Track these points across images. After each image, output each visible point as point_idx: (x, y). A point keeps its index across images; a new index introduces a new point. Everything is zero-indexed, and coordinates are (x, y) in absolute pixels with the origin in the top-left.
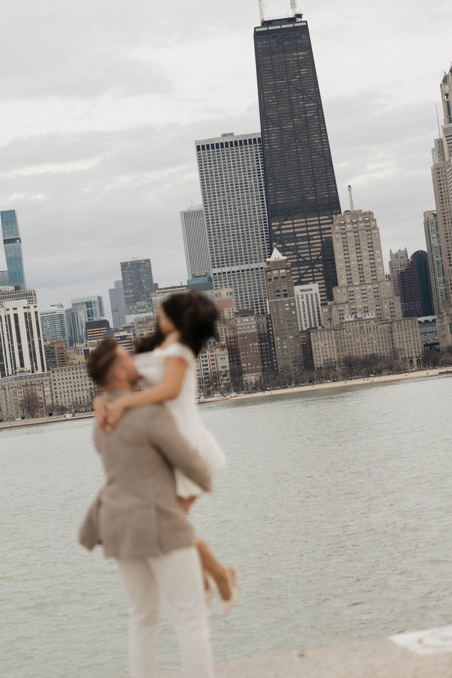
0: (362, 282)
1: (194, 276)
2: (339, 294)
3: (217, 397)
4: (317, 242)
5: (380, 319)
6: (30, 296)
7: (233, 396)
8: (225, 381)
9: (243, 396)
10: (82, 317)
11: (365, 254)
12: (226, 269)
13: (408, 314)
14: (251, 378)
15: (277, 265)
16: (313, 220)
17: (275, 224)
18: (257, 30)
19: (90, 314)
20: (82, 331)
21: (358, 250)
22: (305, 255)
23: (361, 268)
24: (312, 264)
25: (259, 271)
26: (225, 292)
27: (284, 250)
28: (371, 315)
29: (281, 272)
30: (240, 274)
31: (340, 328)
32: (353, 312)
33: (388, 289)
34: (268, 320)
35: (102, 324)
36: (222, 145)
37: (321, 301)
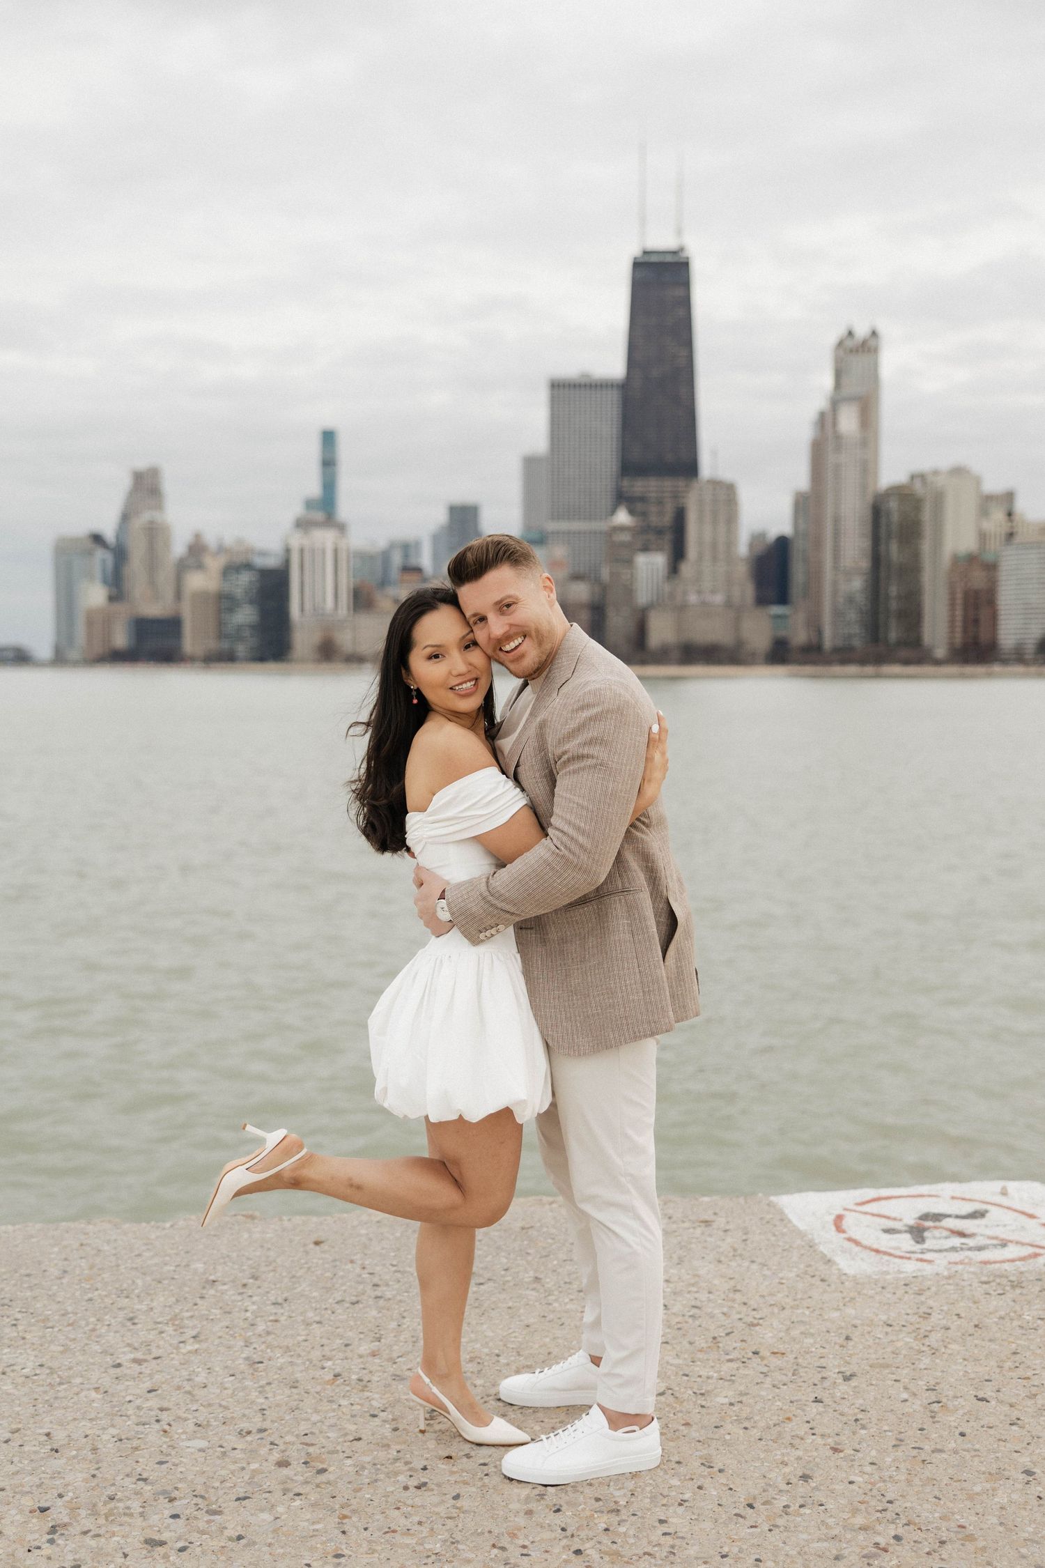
0: (715, 559)
1: (528, 528)
2: (686, 569)
4: (670, 508)
5: (729, 604)
6: (342, 528)
10: (397, 559)
11: (722, 528)
12: (564, 526)
13: (762, 601)
15: (622, 529)
16: (668, 484)
17: (626, 483)
18: (638, 260)
19: (406, 556)
20: (395, 573)
21: (715, 521)
22: (654, 520)
23: (714, 546)
24: (659, 532)
25: (601, 533)
26: (559, 551)
27: (632, 512)
28: (719, 599)
29: (625, 537)
30: (579, 533)
31: (682, 608)
32: (699, 592)
33: (742, 571)
34: (604, 589)
35: (418, 570)
36: (580, 386)
37: (666, 575)
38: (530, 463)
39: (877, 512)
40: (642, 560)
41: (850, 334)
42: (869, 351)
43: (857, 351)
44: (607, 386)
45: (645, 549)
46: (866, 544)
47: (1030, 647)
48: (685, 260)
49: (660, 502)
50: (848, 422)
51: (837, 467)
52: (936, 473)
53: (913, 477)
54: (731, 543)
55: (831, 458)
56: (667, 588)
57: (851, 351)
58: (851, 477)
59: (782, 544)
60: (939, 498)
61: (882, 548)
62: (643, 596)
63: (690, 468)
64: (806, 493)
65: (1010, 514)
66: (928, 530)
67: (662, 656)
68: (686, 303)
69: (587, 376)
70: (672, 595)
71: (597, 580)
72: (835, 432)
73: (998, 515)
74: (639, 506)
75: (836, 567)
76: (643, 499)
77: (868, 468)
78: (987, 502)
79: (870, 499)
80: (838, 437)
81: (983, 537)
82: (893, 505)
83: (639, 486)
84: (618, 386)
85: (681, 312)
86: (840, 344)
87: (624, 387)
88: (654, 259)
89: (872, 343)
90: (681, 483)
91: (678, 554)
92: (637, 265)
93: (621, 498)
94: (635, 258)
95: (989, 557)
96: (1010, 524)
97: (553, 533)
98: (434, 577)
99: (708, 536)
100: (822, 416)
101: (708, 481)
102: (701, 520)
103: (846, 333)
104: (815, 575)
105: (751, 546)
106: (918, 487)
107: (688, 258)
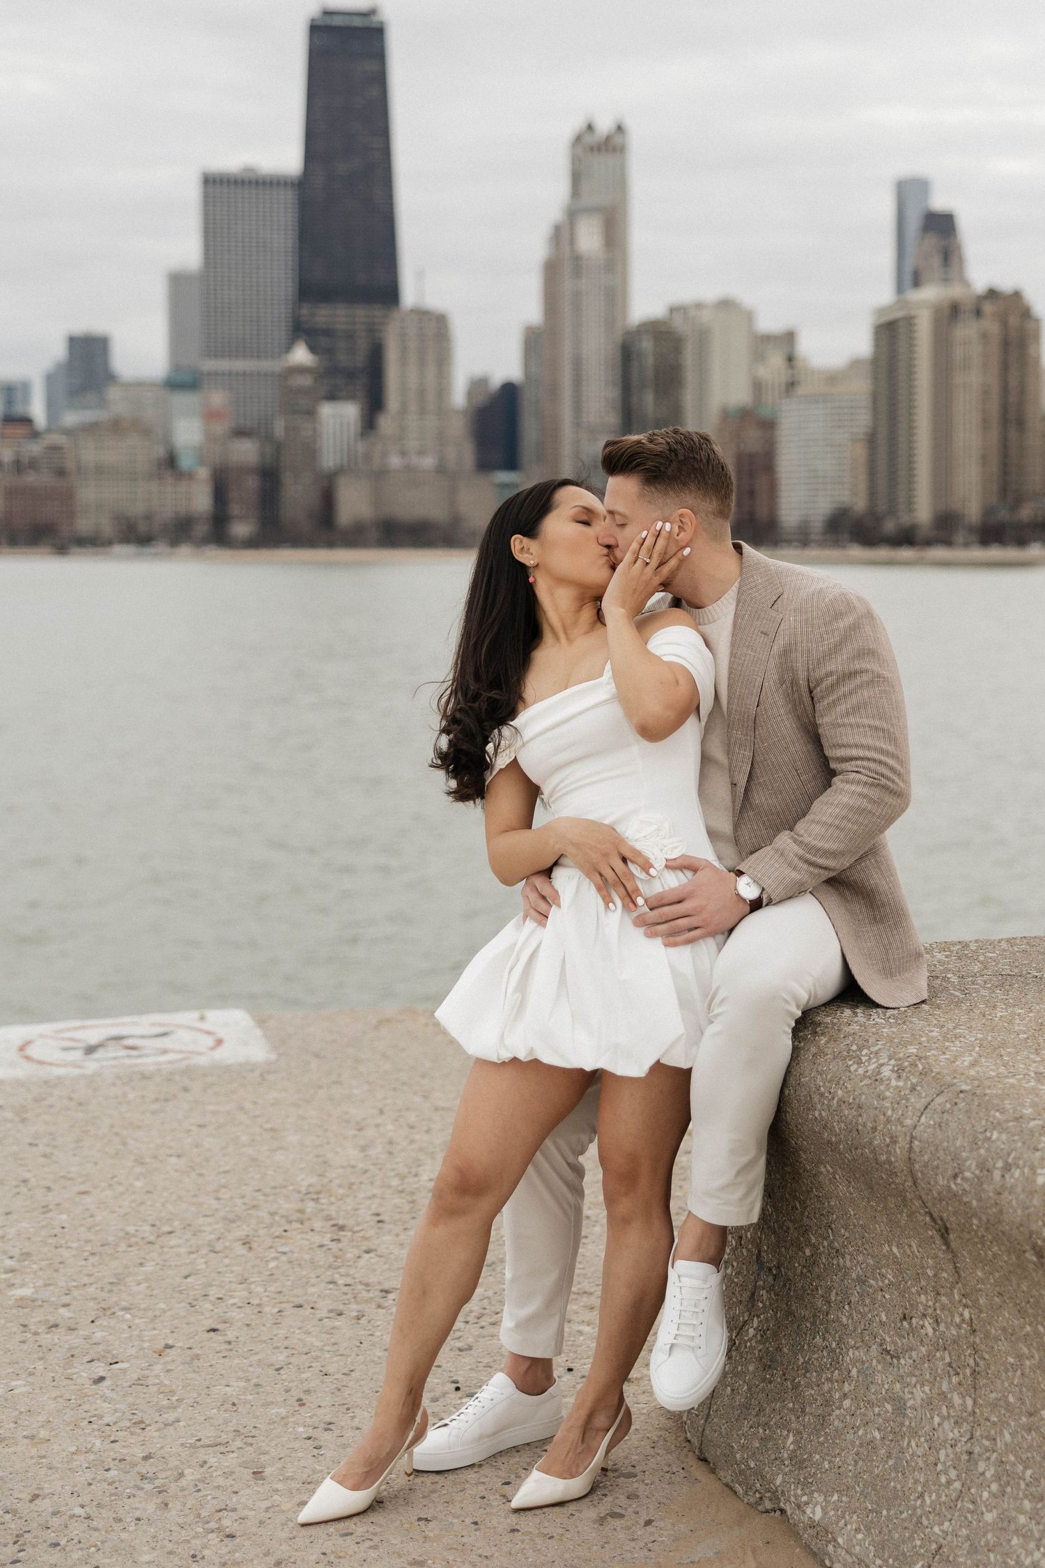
0: (422, 411)
1: (176, 367)
2: (386, 423)
3: (185, 550)
4: (362, 344)
5: (441, 470)
7: (212, 551)
8: (201, 529)
9: (225, 553)
11: (431, 371)
12: (224, 365)
13: (485, 465)
14: (241, 529)
15: (300, 370)
16: (361, 313)
17: (305, 310)
18: (315, 23)
19: (9, 402)
21: (422, 363)
22: (343, 359)
23: (422, 393)
24: (351, 375)
25: (273, 375)
26: (218, 398)
27: (313, 349)
28: (428, 462)
29: (306, 381)
30: (244, 374)
31: (380, 475)
32: (403, 453)
33: (458, 428)
34: (278, 448)
35: (26, 421)
36: (243, 182)
37: (359, 430)
38: (177, 282)
39: (627, 353)
40: (327, 411)
41: (590, 128)
42: (614, 149)
43: (599, 150)
44: (278, 183)
45: (332, 397)
46: (614, 393)
47: (817, 522)
48: (378, 26)
49: (350, 336)
50: (589, 239)
51: (577, 295)
52: (699, 306)
53: (672, 310)
54: (443, 390)
55: (568, 285)
56: (361, 448)
57: (592, 149)
58: (594, 309)
59: (510, 391)
60: (703, 336)
61: (635, 399)
62: (329, 459)
63: (389, 294)
64: (539, 329)
65: (790, 359)
66: (690, 376)
67: (355, 537)
68: (380, 79)
69: (248, 170)
70: (368, 457)
71: (268, 438)
72: (573, 250)
73: (776, 360)
74: (323, 341)
75: (577, 424)
76: (328, 332)
77: (615, 296)
78: (763, 343)
79: (618, 337)
80: (577, 259)
81: (758, 387)
82: (647, 345)
83: (324, 315)
84: (293, 184)
85: (375, 92)
86: (578, 140)
87: (301, 185)
88: (337, 21)
89: (617, 140)
90: (377, 312)
91: (374, 404)
92: (316, 29)
93: (300, 330)
94: (313, 20)
95: (765, 412)
96: (790, 371)
97: (209, 374)
98: (49, 430)
99: (413, 381)
100: (557, 229)
101: (412, 311)
102: (403, 360)
103: (585, 126)
104: (551, 433)
105: (470, 394)
106: (678, 323)
107: (382, 23)
